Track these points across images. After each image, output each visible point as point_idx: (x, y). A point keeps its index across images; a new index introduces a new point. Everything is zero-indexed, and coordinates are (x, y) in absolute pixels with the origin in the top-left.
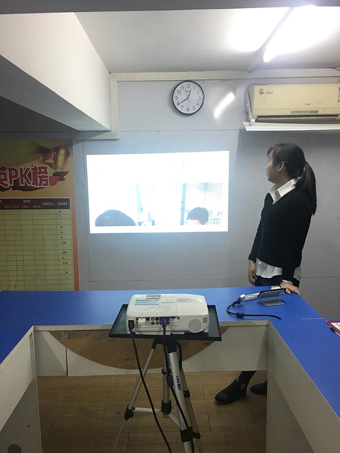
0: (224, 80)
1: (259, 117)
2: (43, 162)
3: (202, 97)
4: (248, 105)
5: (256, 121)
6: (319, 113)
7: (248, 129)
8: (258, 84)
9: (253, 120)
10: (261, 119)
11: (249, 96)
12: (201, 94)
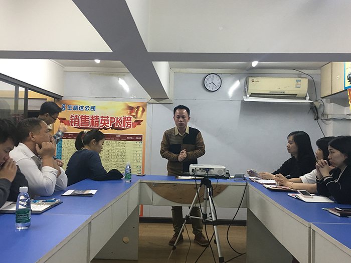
0: (233, 74)
1: (252, 94)
2: (130, 114)
3: (220, 82)
4: (246, 88)
5: (250, 96)
6: (286, 93)
7: (245, 100)
8: (251, 77)
9: (248, 96)
10: (253, 95)
11: (247, 83)
12: (220, 80)
